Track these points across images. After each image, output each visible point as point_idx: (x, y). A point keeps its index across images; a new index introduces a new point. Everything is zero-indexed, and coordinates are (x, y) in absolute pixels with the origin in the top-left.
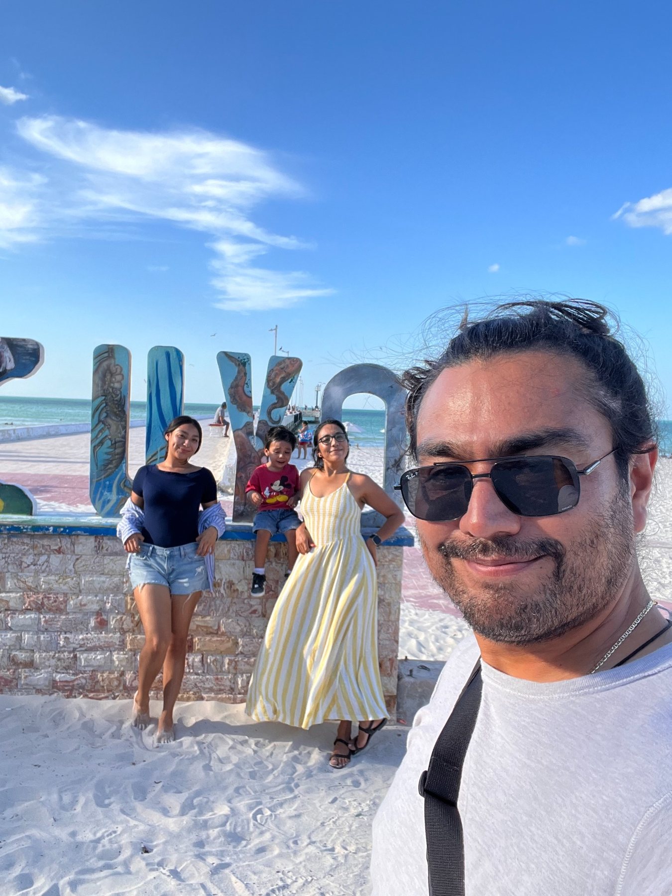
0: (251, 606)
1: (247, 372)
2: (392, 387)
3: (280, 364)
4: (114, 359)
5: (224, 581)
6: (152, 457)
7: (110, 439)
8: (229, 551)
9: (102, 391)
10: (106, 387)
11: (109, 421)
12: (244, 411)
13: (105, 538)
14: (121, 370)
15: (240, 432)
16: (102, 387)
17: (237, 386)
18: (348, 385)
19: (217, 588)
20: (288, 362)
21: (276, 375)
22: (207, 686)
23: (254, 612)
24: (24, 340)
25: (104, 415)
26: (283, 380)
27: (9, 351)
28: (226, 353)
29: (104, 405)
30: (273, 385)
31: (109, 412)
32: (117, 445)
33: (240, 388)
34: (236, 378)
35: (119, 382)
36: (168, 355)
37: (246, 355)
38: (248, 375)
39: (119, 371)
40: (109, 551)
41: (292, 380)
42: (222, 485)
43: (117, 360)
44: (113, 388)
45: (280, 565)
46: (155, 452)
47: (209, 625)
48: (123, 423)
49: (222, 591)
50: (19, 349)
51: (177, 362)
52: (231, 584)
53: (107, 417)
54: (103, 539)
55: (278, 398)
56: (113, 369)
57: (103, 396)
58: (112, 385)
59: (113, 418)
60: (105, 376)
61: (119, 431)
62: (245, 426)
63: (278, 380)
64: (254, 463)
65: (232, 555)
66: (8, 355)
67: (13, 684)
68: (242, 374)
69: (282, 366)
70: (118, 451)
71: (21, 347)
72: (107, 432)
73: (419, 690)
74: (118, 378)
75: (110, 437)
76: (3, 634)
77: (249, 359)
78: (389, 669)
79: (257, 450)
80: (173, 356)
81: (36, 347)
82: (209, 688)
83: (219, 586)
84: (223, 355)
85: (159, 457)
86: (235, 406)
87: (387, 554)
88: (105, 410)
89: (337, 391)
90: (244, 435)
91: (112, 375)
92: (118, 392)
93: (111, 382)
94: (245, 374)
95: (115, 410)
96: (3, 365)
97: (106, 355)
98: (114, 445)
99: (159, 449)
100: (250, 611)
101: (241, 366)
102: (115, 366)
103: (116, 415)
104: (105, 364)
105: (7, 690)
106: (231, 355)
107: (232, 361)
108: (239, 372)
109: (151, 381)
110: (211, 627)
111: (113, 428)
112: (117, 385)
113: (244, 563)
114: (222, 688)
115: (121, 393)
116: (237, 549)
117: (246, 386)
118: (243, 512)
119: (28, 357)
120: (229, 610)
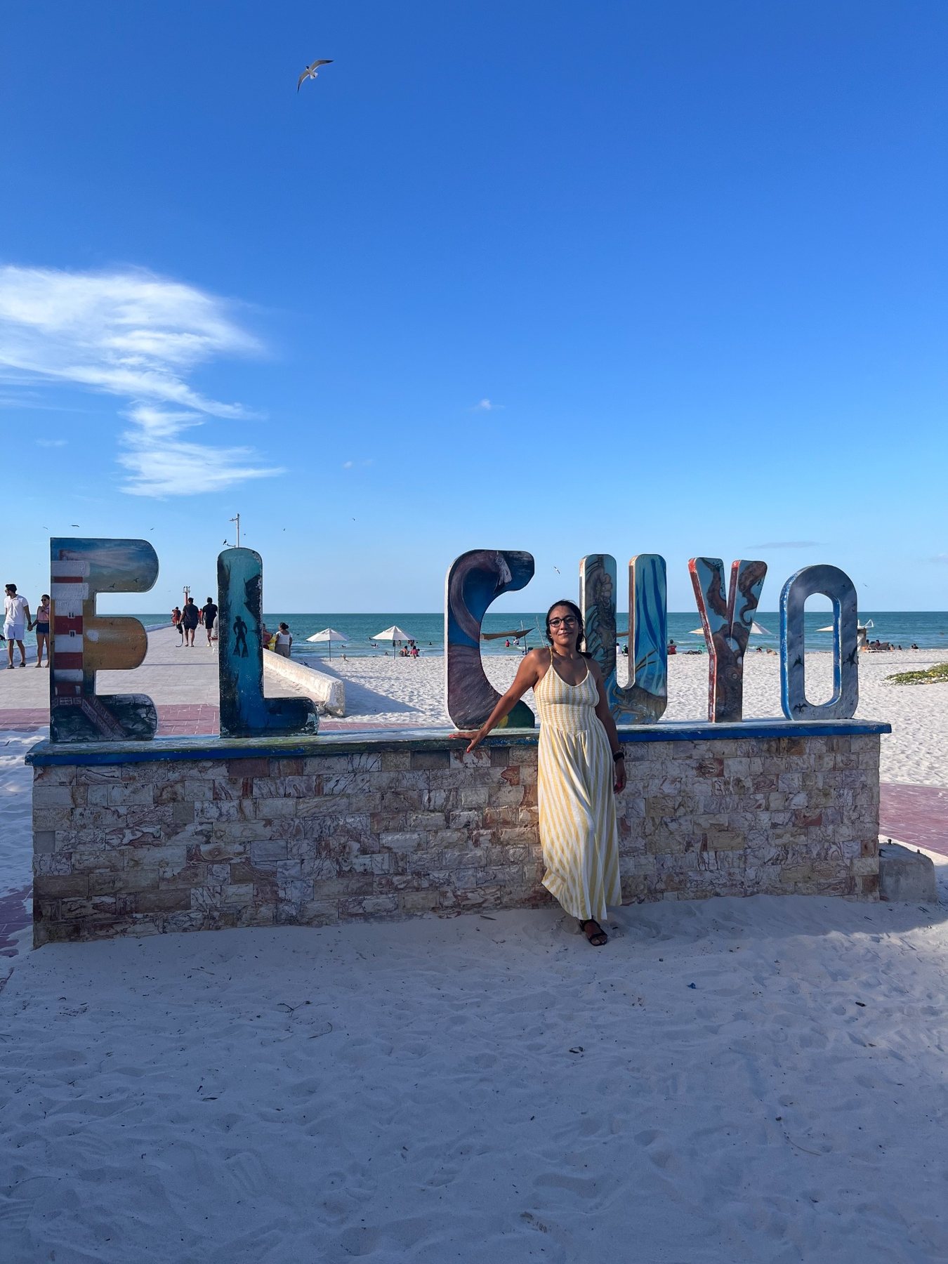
0: (757, 801)
1: (721, 576)
2: (844, 586)
3: (748, 567)
4: (604, 568)
5: (732, 779)
6: (641, 663)
7: (602, 647)
8: (736, 749)
9: (594, 601)
10: (597, 596)
11: (601, 629)
12: (720, 614)
13: (627, 744)
14: (610, 579)
15: (718, 635)
16: (594, 596)
17: (714, 590)
18: (808, 586)
19: (727, 786)
20: (755, 565)
21: (746, 578)
22: (721, 882)
23: (759, 806)
24: (519, 552)
25: (597, 623)
26: (752, 583)
27: (506, 564)
28: (702, 559)
29: (597, 614)
30: (745, 588)
31: (600, 621)
32: (609, 652)
33: (716, 592)
34: (713, 582)
35: (609, 591)
36: (653, 562)
37: (720, 560)
38: (722, 580)
39: (608, 580)
40: (632, 757)
41: (759, 583)
42: (330, 706)
43: (606, 569)
44: (604, 597)
45: (780, 759)
46: (643, 658)
47: (721, 823)
48: (613, 631)
49: (731, 789)
50: (515, 561)
51: (661, 569)
52: (738, 781)
53: (598, 625)
54: (625, 745)
55: (749, 601)
56: (603, 578)
57: (594, 605)
58: (602, 594)
59: (605, 626)
60: (595, 586)
61: (610, 639)
62: (722, 628)
63: (748, 583)
64: (730, 664)
65: (739, 753)
66: (505, 568)
67: (548, 898)
68: (717, 579)
69: (750, 570)
70: (610, 658)
71: (516, 559)
72: (599, 641)
73: (895, 868)
74: (608, 586)
75: (602, 645)
76: (537, 848)
77: (722, 564)
78: (873, 850)
79: (733, 651)
80: (658, 563)
81: (531, 559)
82: (722, 884)
83: (729, 783)
84: (701, 561)
85: (647, 663)
86: (713, 609)
87: (868, 742)
88: (597, 619)
89: (799, 591)
90: (721, 637)
91: (602, 584)
92: (609, 601)
93: (601, 591)
94: (720, 579)
95: (606, 618)
96: (502, 578)
97: (596, 564)
98: (606, 652)
99: (647, 655)
100: (755, 807)
101: (716, 572)
102: (604, 575)
103: (607, 623)
104: (595, 574)
105: (542, 904)
106: (707, 560)
107: (708, 567)
108: (714, 577)
109: (639, 588)
110: (723, 825)
111: (605, 636)
112: (607, 594)
113: (749, 759)
114: (734, 882)
115: (611, 601)
116: (743, 747)
117: (721, 590)
118: (724, 712)
119: (523, 570)
120: (738, 806)
